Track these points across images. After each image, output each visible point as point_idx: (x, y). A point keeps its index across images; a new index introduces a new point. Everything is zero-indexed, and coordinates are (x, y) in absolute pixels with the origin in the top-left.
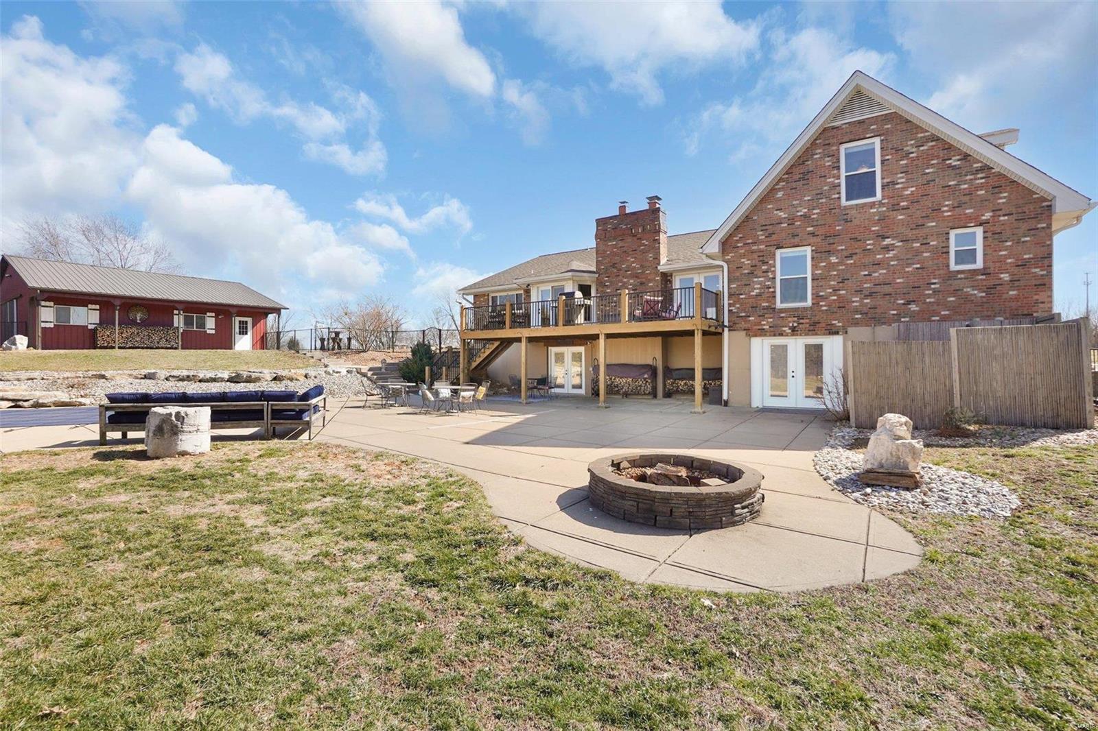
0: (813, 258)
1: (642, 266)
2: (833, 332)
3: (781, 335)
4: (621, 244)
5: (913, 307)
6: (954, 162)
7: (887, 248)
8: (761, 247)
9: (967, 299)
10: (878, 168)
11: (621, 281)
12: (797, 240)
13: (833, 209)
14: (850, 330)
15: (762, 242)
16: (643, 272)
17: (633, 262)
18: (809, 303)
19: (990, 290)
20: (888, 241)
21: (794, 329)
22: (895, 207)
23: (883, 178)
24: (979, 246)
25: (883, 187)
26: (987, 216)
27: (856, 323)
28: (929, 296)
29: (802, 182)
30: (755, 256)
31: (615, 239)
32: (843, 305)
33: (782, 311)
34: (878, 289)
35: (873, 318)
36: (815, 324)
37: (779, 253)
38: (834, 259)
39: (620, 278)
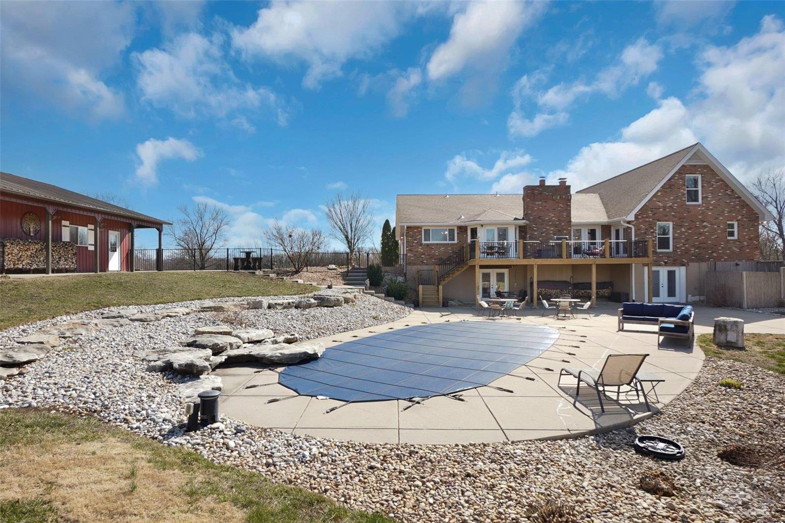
0: (673, 228)
1: (559, 220)
2: (683, 265)
3: (660, 265)
4: (545, 204)
5: (715, 254)
6: (729, 192)
7: (705, 227)
8: (651, 220)
9: (733, 252)
10: (700, 189)
11: (545, 228)
12: (666, 218)
13: (682, 205)
14: (690, 264)
15: (650, 217)
16: (560, 224)
17: (553, 217)
18: (671, 249)
19: (741, 248)
20: (705, 224)
21: (666, 263)
22: (707, 208)
23: (702, 194)
24: (736, 230)
25: (703, 198)
26: (740, 217)
27: (693, 261)
28: (720, 250)
29: (669, 190)
30: (647, 224)
31: (540, 201)
32: (687, 251)
33: (661, 253)
34: (701, 245)
35: (699, 259)
36: (675, 260)
37: (658, 223)
38: (683, 230)
39: (544, 226)
